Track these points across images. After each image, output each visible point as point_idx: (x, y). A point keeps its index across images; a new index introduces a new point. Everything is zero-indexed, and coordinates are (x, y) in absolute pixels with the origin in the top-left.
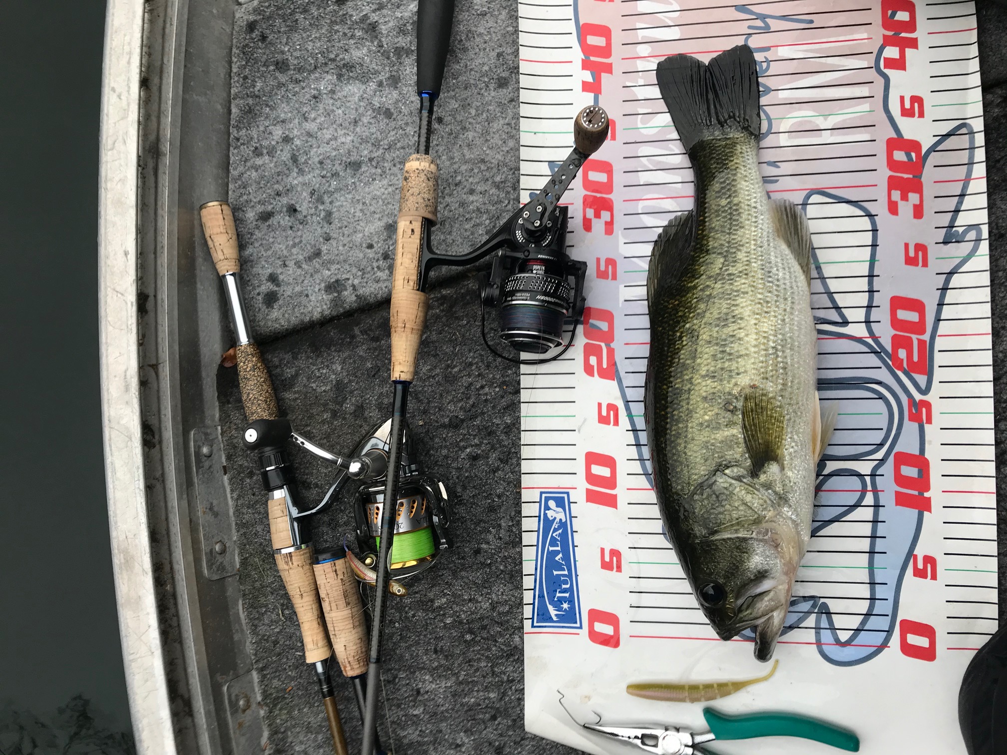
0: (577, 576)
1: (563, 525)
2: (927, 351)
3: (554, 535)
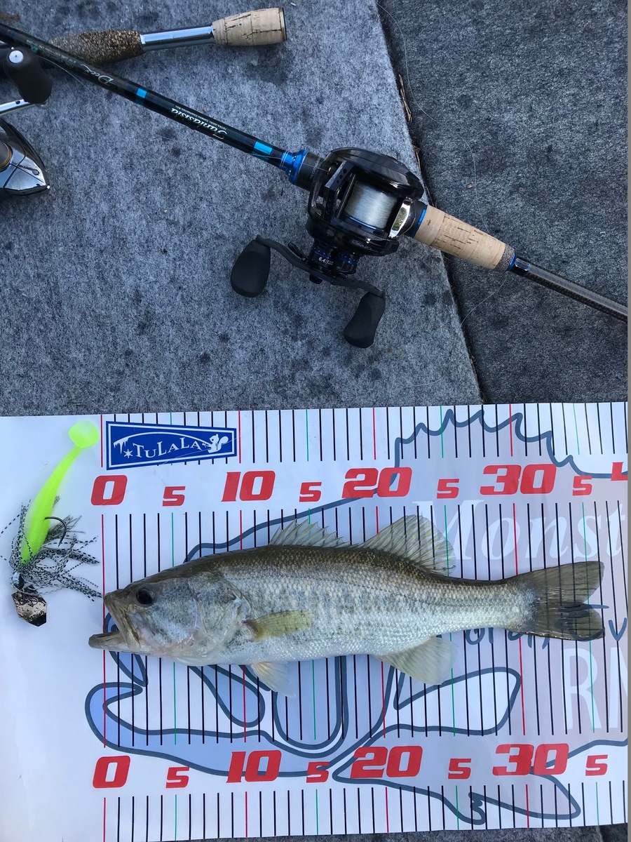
0: (158, 464)
1: (205, 450)
2: (372, 778)
3: (196, 442)
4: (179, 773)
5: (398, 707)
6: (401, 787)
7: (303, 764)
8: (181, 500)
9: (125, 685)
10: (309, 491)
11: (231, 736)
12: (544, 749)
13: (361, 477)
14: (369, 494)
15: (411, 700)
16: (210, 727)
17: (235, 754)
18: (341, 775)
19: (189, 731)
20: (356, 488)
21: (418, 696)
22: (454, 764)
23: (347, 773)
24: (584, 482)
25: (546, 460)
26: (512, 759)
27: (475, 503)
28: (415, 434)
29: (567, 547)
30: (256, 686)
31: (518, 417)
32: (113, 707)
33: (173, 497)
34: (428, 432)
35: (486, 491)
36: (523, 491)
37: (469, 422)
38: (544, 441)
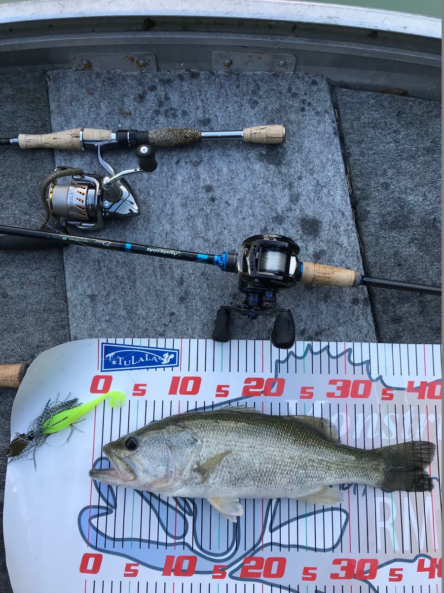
0: (131, 370)
1: (160, 362)
2: (254, 578)
3: (154, 357)
4: (132, 568)
5: (271, 531)
6: (272, 585)
7: (210, 566)
8: (143, 392)
9: (103, 508)
10: (221, 390)
11: (166, 545)
12: (363, 562)
13: (254, 383)
14: (258, 394)
15: (280, 526)
16: (154, 538)
17: (168, 557)
18: (234, 575)
19: (140, 540)
20: (251, 390)
21: (285, 524)
22: (306, 570)
23: (238, 574)
24: (388, 392)
25: (365, 377)
26: (343, 568)
27: (323, 402)
28: (288, 358)
29: (378, 432)
30: (183, 513)
31: (350, 351)
32: (94, 521)
33: (139, 391)
34: (296, 357)
35: (331, 395)
36: (353, 396)
37: (320, 352)
38: (365, 366)
